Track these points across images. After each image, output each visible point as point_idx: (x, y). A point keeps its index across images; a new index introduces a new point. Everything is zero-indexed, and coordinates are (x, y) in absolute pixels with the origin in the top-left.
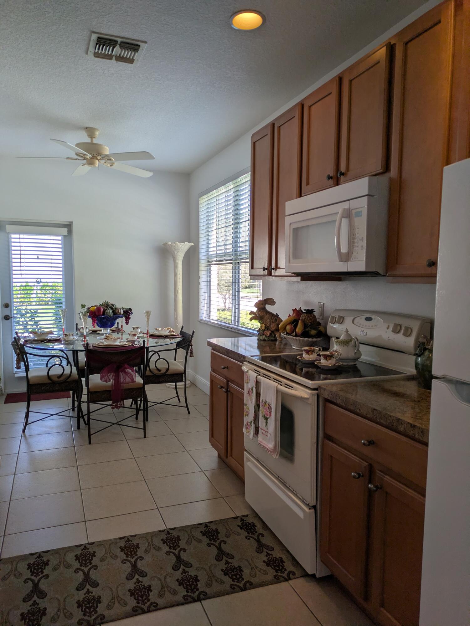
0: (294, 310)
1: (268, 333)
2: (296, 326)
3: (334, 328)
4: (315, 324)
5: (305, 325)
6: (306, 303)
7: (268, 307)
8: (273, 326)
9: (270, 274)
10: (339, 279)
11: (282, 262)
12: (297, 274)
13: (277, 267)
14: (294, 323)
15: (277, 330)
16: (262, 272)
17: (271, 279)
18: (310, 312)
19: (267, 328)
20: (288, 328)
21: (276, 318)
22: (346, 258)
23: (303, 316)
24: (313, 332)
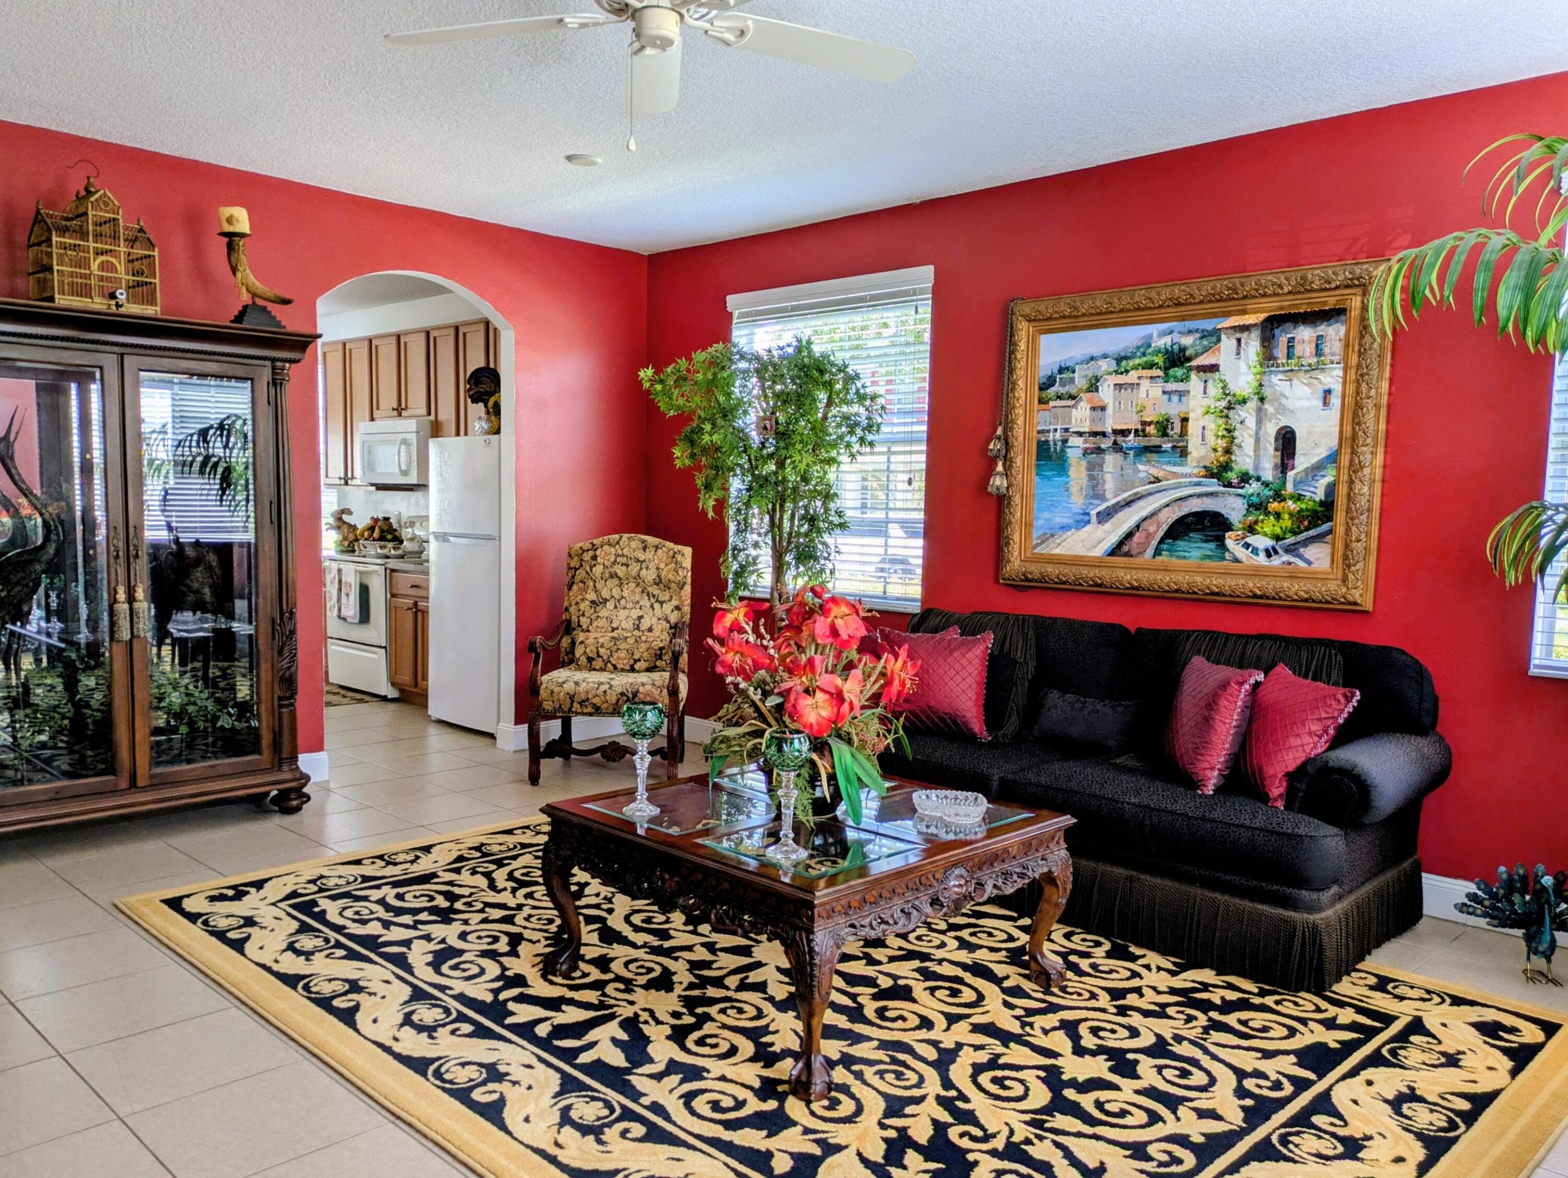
0: (372, 518)
1: (346, 543)
2: (373, 532)
3: (406, 533)
4: (392, 530)
5: (382, 531)
6: (386, 512)
7: (345, 517)
8: (351, 537)
9: (346, 484)
10: (412, 490)
11: (358, 473)
12: (373, 485)
13: (353, 478)
14: (372, 529)
15: (357, 540)
16: (338, 482)
17: (347, 488)
18: (387, 519)
19: (345, 538)
20: (366, 534)
21: (353, 528)
22: (405, 473)
23: (379, 523)
24: (389, 537)
